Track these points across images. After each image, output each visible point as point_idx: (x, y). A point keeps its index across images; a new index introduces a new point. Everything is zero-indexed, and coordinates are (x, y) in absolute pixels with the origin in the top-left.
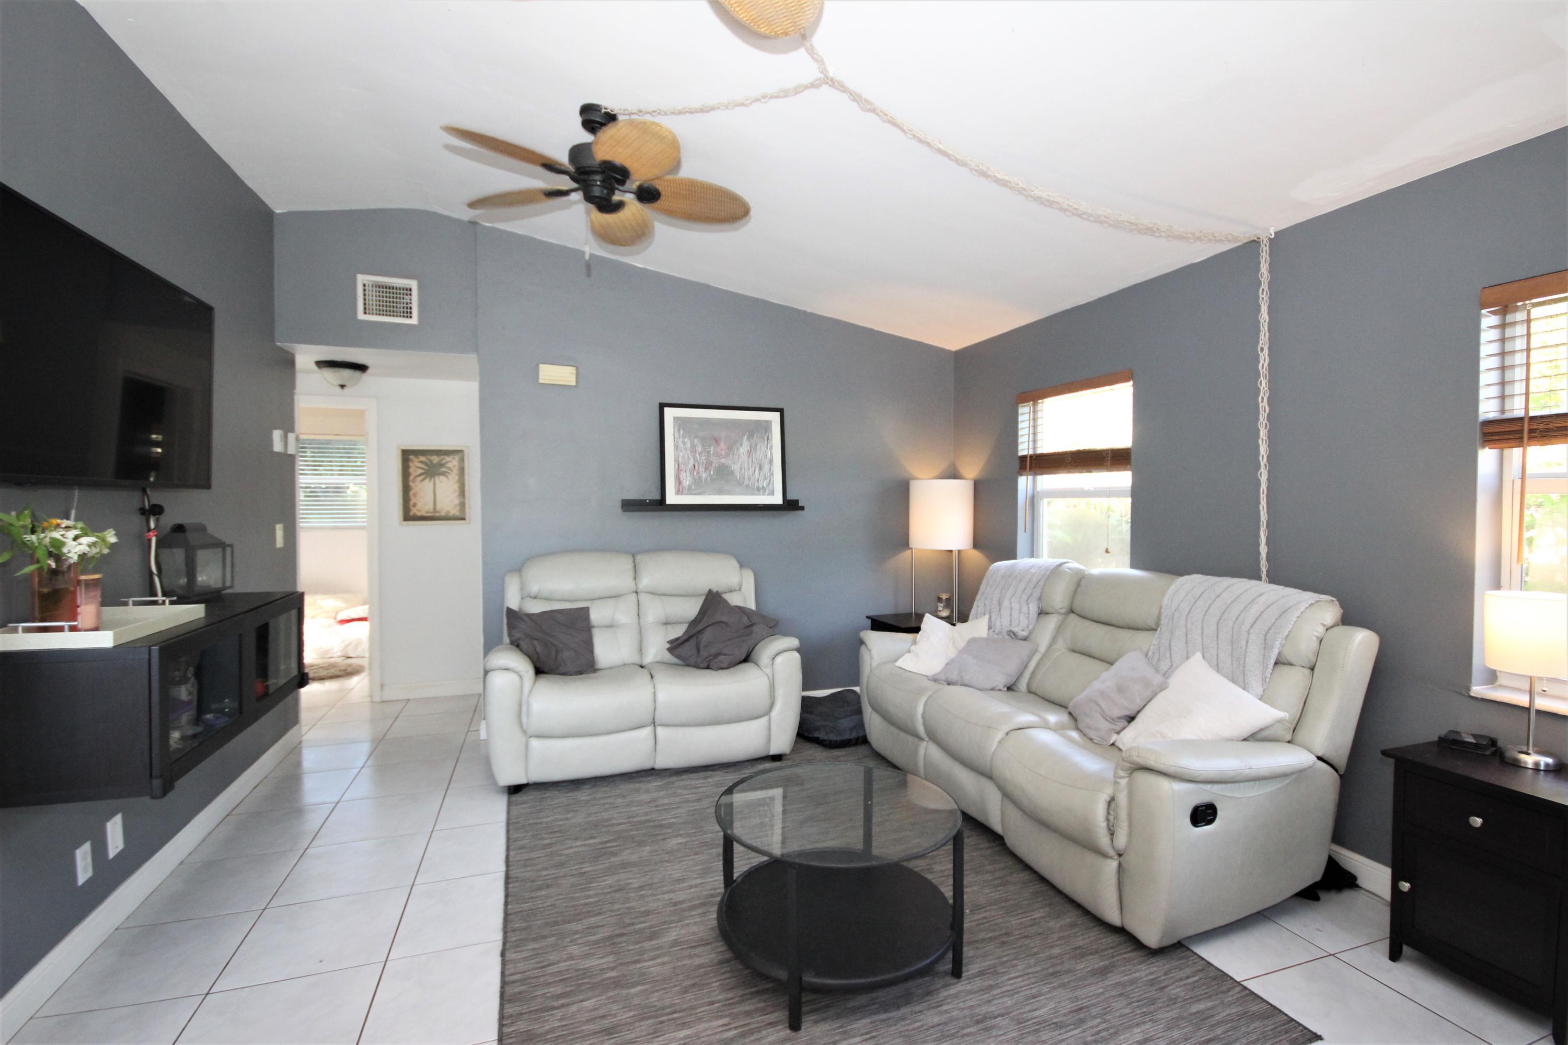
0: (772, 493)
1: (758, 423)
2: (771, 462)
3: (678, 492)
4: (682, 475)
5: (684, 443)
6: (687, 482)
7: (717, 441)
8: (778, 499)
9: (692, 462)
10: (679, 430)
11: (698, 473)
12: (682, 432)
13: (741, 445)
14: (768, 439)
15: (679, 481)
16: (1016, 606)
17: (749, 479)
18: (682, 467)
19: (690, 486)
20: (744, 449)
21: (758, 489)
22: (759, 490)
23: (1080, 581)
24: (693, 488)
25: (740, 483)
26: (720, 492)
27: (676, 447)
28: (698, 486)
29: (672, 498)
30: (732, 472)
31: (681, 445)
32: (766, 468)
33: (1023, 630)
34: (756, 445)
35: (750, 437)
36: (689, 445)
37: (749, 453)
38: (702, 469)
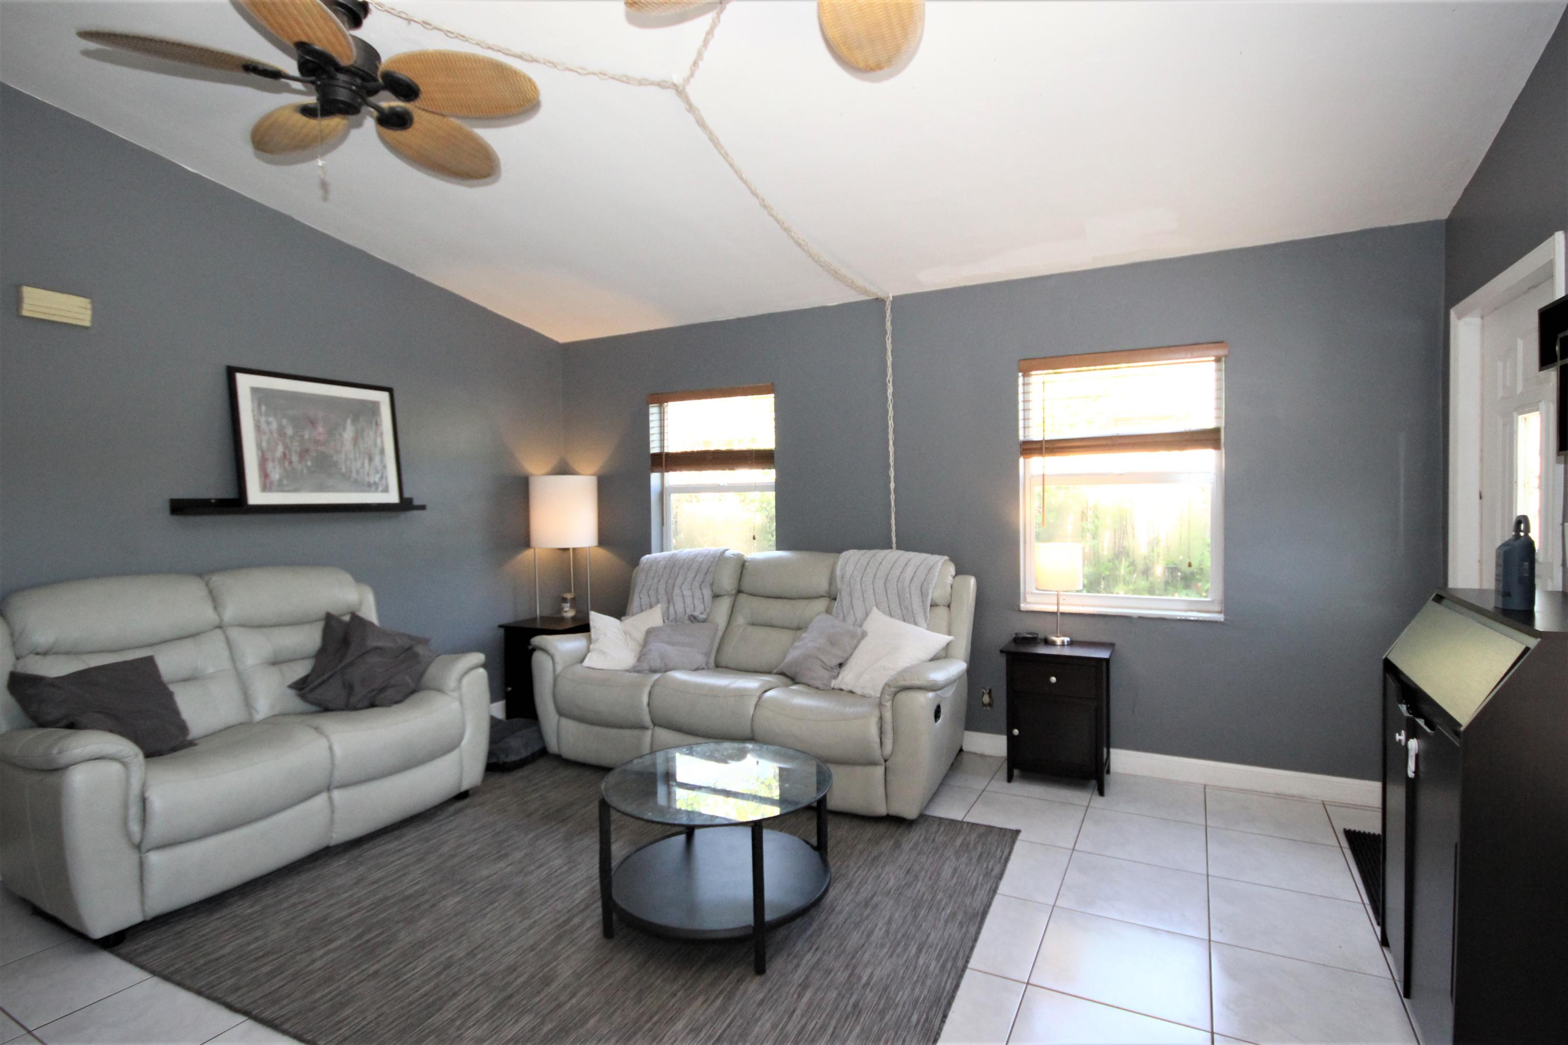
0: (386, 490)
1: (363, 403)
2: (382, 452)
3: (266, 487)
4: (270, 466)
5: (268, 423)
6: (275, 475)
7: (313, 423)
8: (393, 497)
9: (280, 449)
10: (259, 405)
11: (291, 462)
12: (263, 408)
13: (344, 429)
14: (377, 424)
15: (264, 474)
16: (687, 593)
17: (358, 473)
18: (269, 455)
19: (280, 481)
20: (348, 433)
21: (369, 485)
22: (370, 487)
23: (742, 565)
24: (285, 482)
25: (346, 477)
26: (321, 488)
27: (258, 428)
28: (292, 481)
29: (256, 496)
30: (336, 464)
31: (264, 426)
32: (377, 459)
33: (702, 613)
34: (363, 431)
35: (355, 420)
36: (274, 426)
37: (355, 440)
38: (295, 458)
